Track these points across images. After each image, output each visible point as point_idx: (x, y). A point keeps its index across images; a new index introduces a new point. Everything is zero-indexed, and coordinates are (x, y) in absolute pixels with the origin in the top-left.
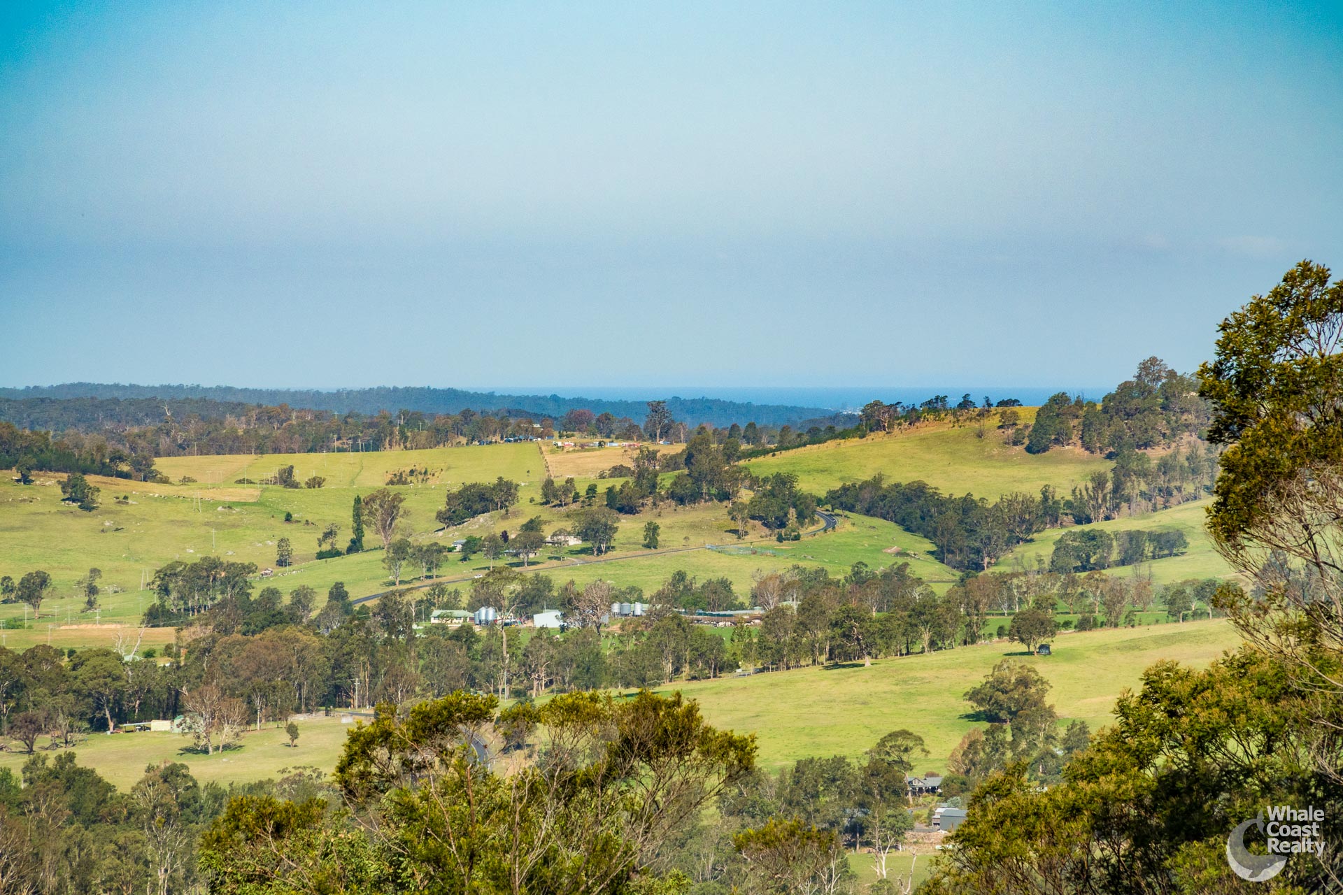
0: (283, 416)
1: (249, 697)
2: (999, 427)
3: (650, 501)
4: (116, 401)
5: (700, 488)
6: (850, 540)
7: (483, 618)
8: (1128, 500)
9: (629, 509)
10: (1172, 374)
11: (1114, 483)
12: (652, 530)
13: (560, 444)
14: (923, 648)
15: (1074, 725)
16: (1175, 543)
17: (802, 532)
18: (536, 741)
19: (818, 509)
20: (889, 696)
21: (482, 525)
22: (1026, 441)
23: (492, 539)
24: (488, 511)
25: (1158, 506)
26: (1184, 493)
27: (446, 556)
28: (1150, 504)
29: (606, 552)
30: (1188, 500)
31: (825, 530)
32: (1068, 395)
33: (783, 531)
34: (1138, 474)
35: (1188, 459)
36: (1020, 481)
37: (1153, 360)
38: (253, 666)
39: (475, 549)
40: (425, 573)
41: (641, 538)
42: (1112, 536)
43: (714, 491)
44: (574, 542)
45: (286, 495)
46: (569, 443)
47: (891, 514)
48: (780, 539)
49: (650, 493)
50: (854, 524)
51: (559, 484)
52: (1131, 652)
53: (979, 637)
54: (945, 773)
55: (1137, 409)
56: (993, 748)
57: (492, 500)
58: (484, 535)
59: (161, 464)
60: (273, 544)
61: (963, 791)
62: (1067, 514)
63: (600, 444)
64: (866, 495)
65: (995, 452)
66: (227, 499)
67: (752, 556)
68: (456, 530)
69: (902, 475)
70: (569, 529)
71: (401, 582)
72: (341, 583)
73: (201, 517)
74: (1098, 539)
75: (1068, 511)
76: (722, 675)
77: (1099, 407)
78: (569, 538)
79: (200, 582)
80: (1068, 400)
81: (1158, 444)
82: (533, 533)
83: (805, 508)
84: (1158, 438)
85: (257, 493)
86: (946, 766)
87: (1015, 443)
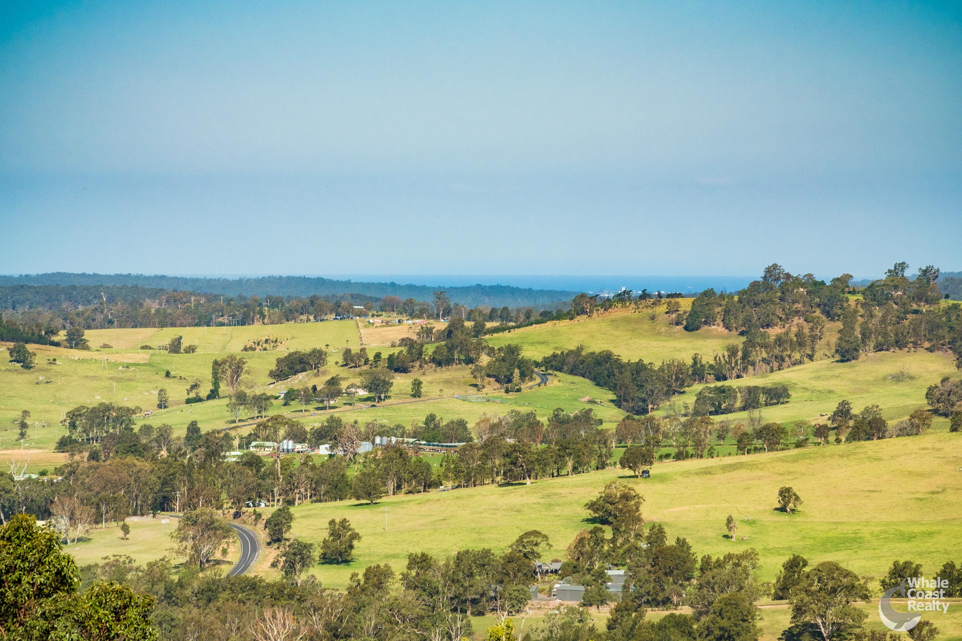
0: (184, 300)
1: (98, 505)
2: (667, 313)
3: (417, 364)
4: (74, 287)
5: (453, 355)
6: (557, 392)
7: (285, 447)
8: (753, 364)
9: (402, 369)
10: (788, 276)
11: (743, 352)
12: (417, 384)
13: (371, 321)
14: (568, 472)
15: (654, 527)
16: (781, 395)
17: (523, 386)
18: (291, 536)
19: (536, 369)
20: (536, 506)
21: (301, 381)
22: (685, 323)
23: (306, 390)
24: (306, 371)
25: (775, 369)
26: (793, 359)
27: (271, 403)
28: (768, 367)
29: (384, 400)
30: (795, 364)
31: (539, 385)
32: (715, 290)
33: (510, 385)
34: (762, 346)
35: (796, 336)
36: (679, 351)
37: (775, 266)
38: (102, 483)
39: (292, 397)
40: (257, 414)
41: (409, 390)
42: (737, 390)
43: (462, 357)
44: (362, 393)
45: (168, 358)
46: (378, 321)
47: (588, 373)
48: (507, 391)
49: (418, 359)
50: (560, 381)
51: (356, 352)
52: (705, 476)
53: (607, 465)
54: (564, 560)
55: (762, 300)
56: (595, 543)
57: (309, 363)
58: (301, 387)
59: (89, 335)
60: (156, 392)
61: (574, 573)
62: (710, 374)
63: (399, 321)
64: (571, 360)
65: (663, 329)
66: (126, 361)
67: (487, 403)
68: (282, 384)
69: (596, 346)
70: (358, 384)
71: (240, 421)
72: (196, 422)
73: (107, 373)
74: (727, 392)
75: (711, 372)
76: (429, 490)
77: (736, 298)
78: (358, 390)
79: (98, 420)
80: (714, 294)
81: (776, 325)
82: (334, 387)
83: (526, 369)
84: (776, 320)
85: (148, 357)
86: (565, 555)
87: (677, 324)
